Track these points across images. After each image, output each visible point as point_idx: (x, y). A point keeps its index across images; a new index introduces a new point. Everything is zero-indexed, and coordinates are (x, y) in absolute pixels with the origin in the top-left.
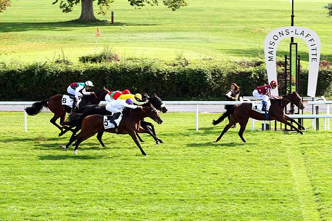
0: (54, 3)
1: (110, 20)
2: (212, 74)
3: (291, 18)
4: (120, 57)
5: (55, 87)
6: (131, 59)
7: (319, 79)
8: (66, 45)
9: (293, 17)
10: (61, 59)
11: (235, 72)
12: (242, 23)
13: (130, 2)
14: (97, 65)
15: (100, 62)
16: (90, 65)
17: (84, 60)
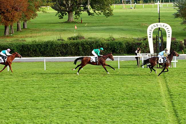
0: (56, 15)
1: (81, 22)
2: (125, 44)
3: (158, 19)
4: (85, 37)
5: (58, 50)
6: (90, 38)
7: (171, 46)
8: (62, 33)
9: (159, 19)
10: (60, 38)
11: (135, 43)
12: (137, 22)
13: (88, 14)
14: (75, 41)
15: (76, 40)
16: (72, 41)
17: (70, 39)
